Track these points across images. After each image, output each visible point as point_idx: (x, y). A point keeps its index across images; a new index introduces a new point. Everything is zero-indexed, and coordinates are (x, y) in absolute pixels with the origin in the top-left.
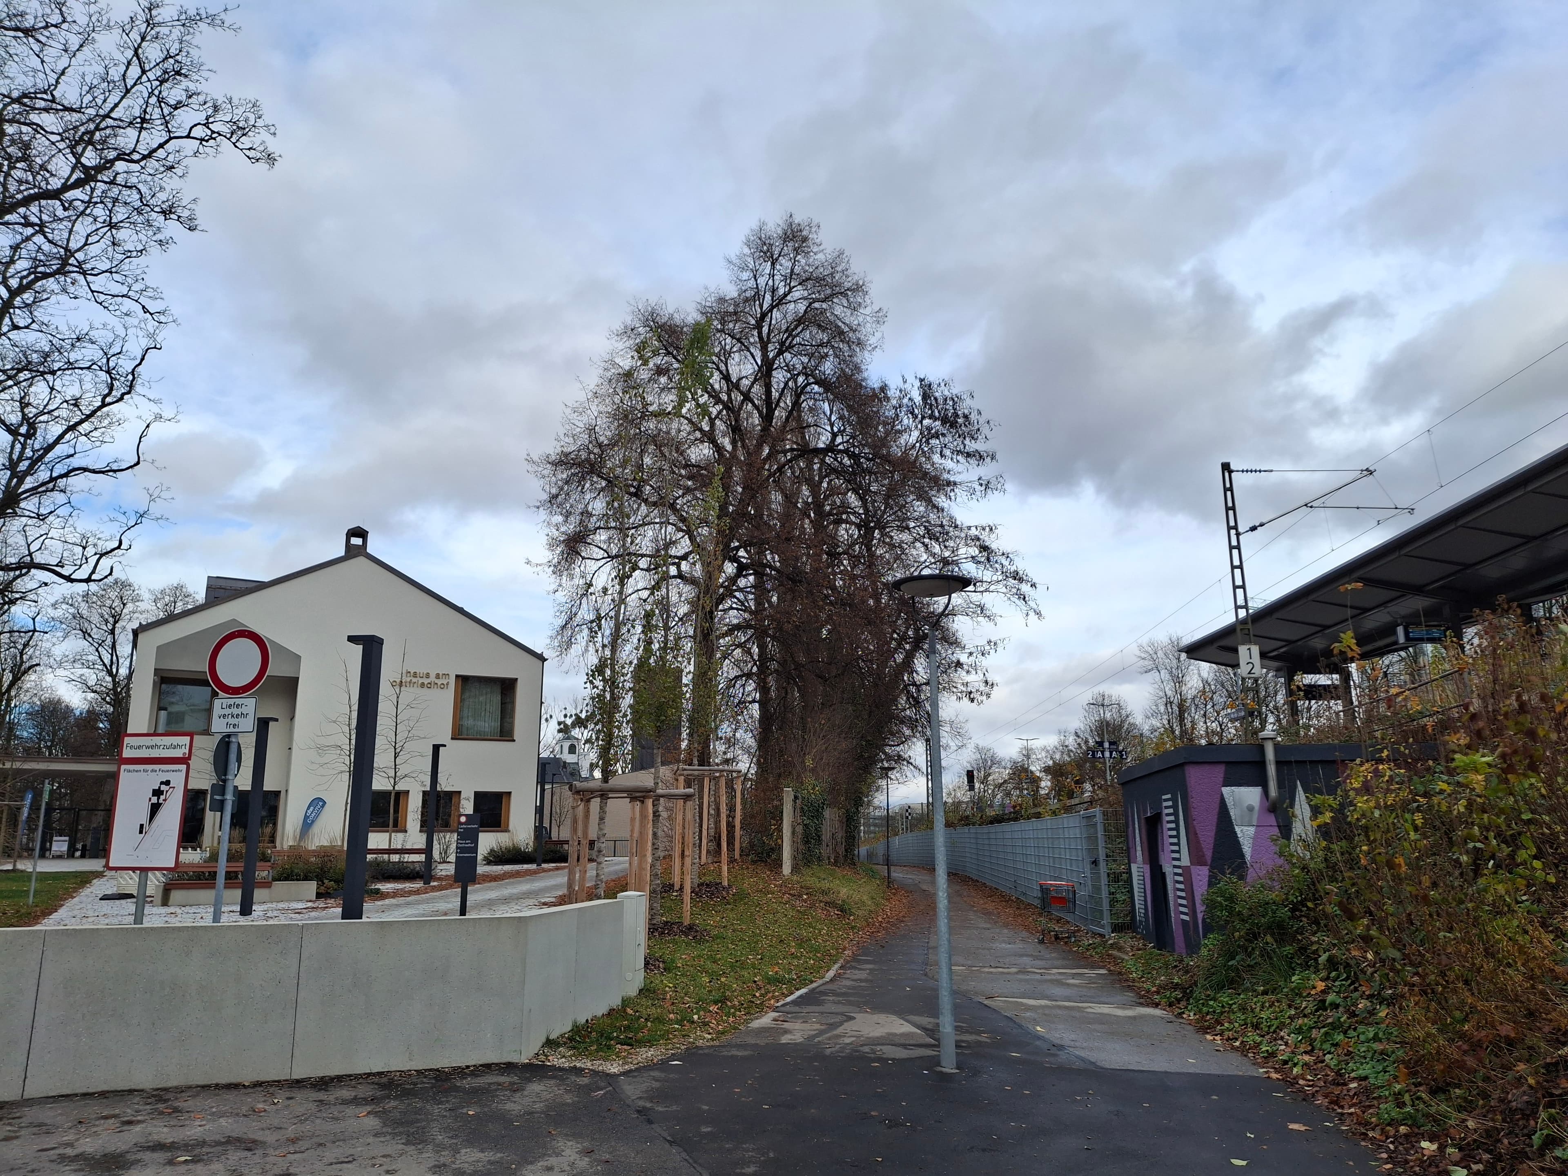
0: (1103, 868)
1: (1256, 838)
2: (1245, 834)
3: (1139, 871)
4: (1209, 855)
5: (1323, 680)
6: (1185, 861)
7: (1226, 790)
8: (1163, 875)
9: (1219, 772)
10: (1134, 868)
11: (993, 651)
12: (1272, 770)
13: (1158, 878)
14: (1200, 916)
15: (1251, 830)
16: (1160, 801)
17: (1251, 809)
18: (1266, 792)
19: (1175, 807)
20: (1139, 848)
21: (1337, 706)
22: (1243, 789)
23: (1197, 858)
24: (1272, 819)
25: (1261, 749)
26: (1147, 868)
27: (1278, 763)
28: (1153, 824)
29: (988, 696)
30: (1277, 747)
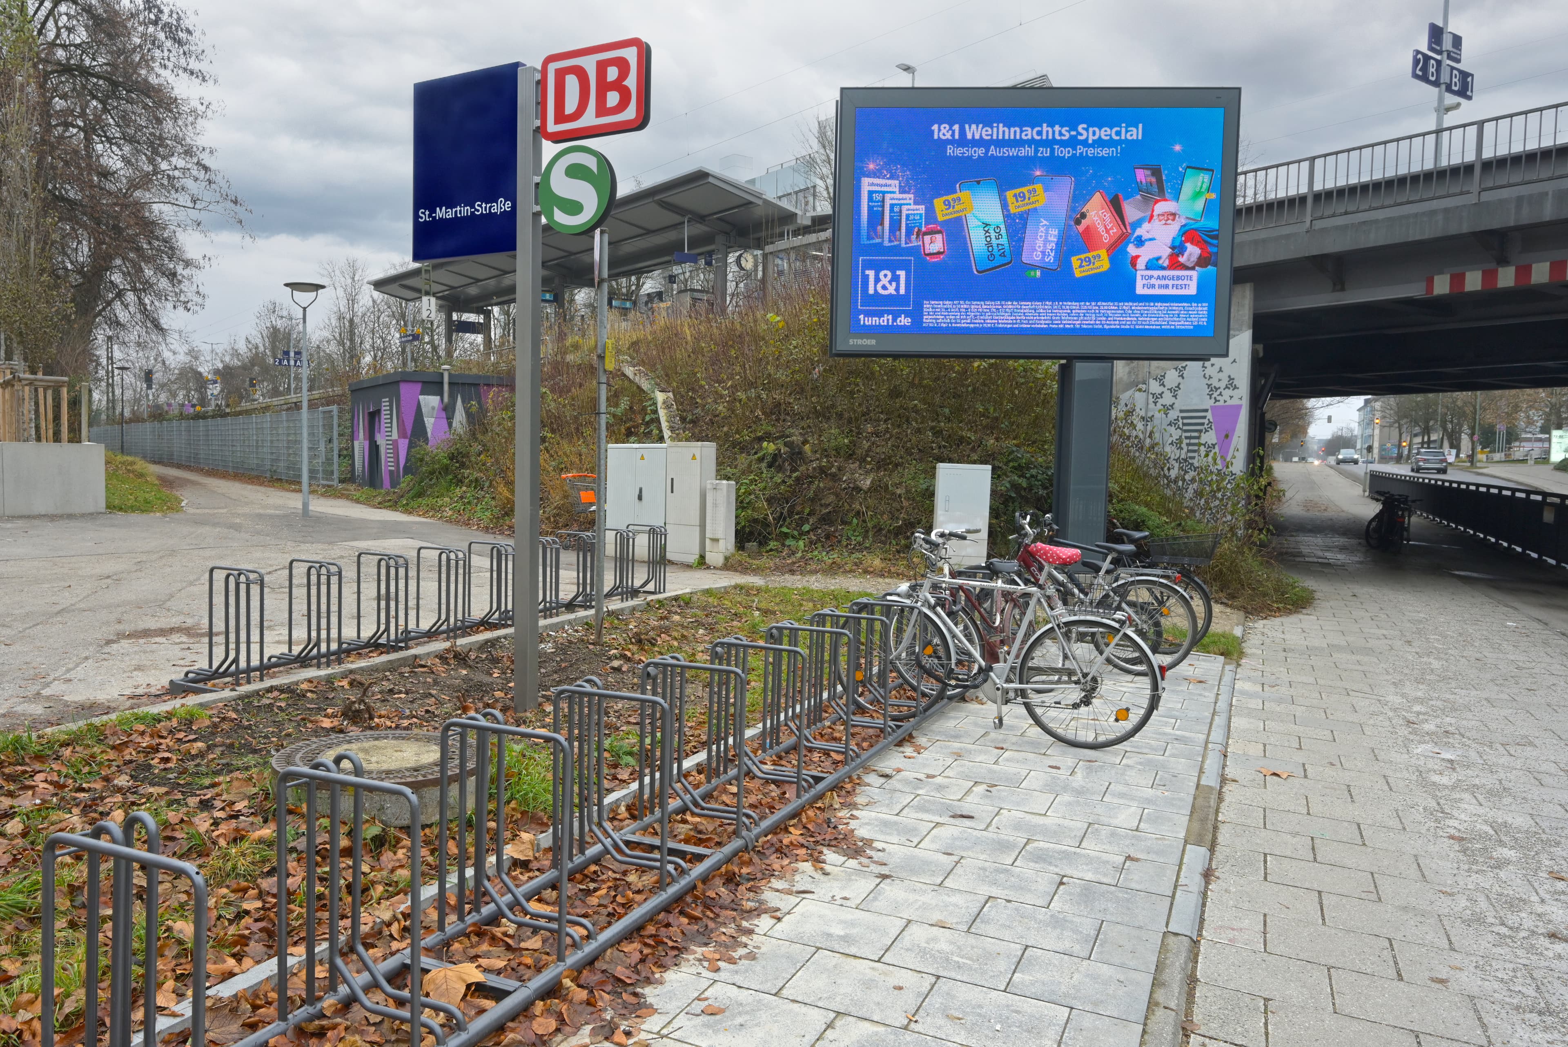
0: (335, 444)
1: (435, 424)
2: (429, 422)
3: (360, 446)
4: (409, 432)
5: (471, 317)
6: (395, 436)
7: (421, 397)
8: (377, 447)
9: (419, 387)
10: (356, 443)
11: (207, 267)
12: (446, 387)
13: (374, 449)
14: (401, 466)
15: (433, 420)
16: (380, 403)
17: (433, 408)
18: (442, 400)
19: (391, 406)
20: (361, 431)
21: (479, 338)
22: (430, 397)
23: (402, 434)
24: (444, 415)
25: (442, 375)
26: (367, 443)
27: (450, 383)
28: (374, 417)
29: (202, 306)
30: (450, 375)
